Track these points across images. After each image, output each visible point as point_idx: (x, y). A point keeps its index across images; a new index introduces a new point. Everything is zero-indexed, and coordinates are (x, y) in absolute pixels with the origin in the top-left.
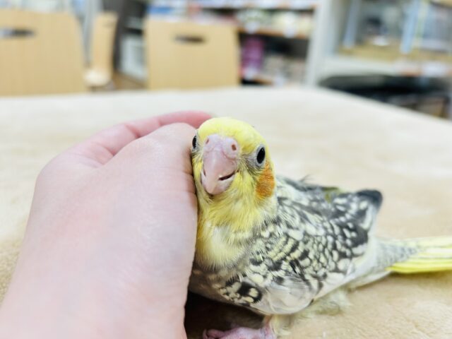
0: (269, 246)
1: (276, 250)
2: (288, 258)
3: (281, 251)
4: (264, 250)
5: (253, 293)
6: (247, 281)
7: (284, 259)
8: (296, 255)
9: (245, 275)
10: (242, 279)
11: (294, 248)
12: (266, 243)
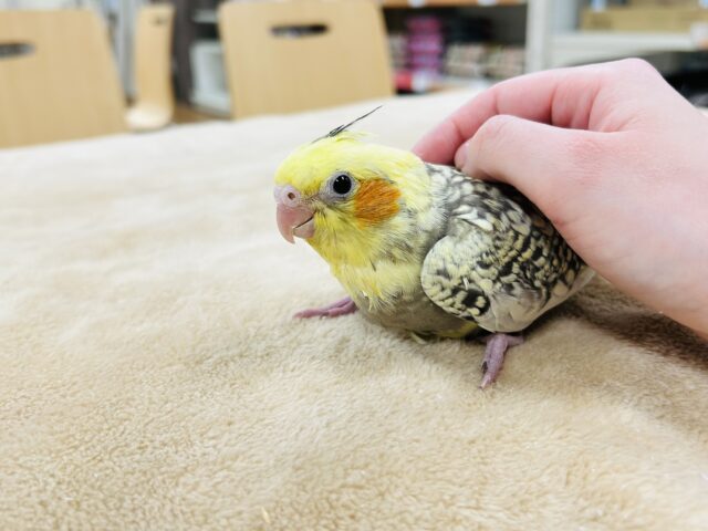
0: (498, 243)
1: (506, 248)
2: (520, 259)
3: (511, 249)
4: (493, 250)
5: (480, 302)
6: (473, 287)
7: (515, 259)
8: (527, 254)
9: (470, 281)
10: (467, 286)
11: (526, 245)
12: (494, 241)
